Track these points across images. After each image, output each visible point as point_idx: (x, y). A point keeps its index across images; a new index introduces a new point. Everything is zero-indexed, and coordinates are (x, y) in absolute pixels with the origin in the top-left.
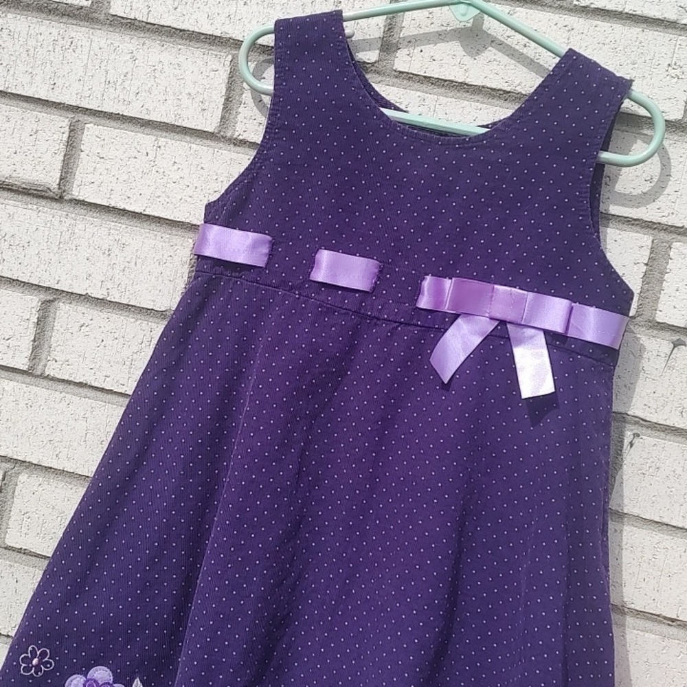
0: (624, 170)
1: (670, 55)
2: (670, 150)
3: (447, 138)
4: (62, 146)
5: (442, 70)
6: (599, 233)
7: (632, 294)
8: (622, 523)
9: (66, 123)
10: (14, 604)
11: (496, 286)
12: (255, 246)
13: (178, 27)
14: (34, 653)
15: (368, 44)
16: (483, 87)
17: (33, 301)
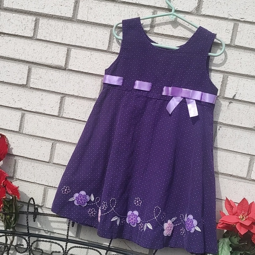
0: (215, 57)
1: (226, 27)
2: (227, 52)
3: (169, 50)
4: (65, 55)
5: (167, 32)
6: (209, 74)
7: (218, 90)
8: (217, 150)
9: (66, 49)
10: (56, 178)
11: (183, 89)
12: (119, 80)
13: (96, 22)
14: (65, 188)
15: (147, 26)
16: (178, 36)
17: (59, 97)
